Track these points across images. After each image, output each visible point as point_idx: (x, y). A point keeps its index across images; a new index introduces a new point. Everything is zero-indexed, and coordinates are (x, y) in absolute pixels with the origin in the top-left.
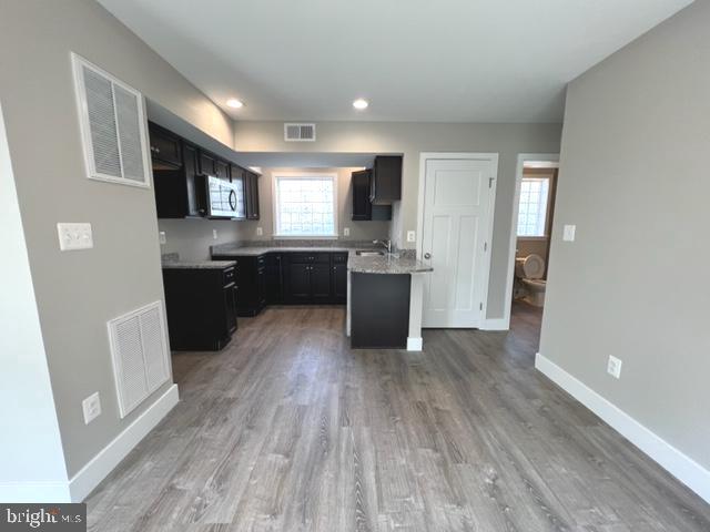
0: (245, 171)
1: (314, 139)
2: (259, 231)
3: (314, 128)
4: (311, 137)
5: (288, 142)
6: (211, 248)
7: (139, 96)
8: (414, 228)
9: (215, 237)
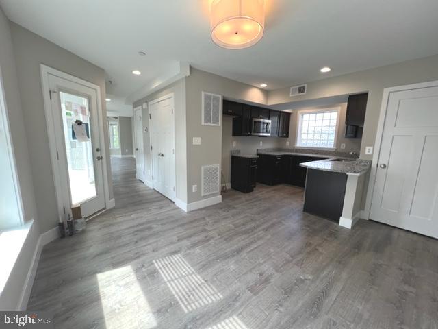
0: (280, 112)
1: (305, 93)
2: (288, 143)
3: (306, 88)
4: (303, 92)
5: (292, 97)
6: (257, 150)
7: (220, 96)
8: (373, 145)
9: (261, 145)
